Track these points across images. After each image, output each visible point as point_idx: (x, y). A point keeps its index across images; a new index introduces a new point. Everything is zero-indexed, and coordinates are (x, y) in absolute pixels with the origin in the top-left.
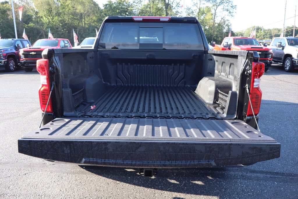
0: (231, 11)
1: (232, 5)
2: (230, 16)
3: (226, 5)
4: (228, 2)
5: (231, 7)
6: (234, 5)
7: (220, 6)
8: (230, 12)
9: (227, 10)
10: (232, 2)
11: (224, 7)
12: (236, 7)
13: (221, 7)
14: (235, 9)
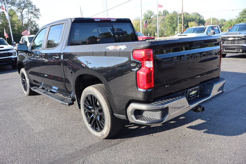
0: (36, 13)
1: (36, 9)
2: (35, 18)
3: (30, 8)
4: (31, 6)
5: (35, 10)
6: (37, 8)
7: (24, 9)
8: (35, 15)
9: (32, 13)
10: (35, 6)
11: (28, 10)
12: (39, 10)
13: (26, 10)
14: (38, 12)
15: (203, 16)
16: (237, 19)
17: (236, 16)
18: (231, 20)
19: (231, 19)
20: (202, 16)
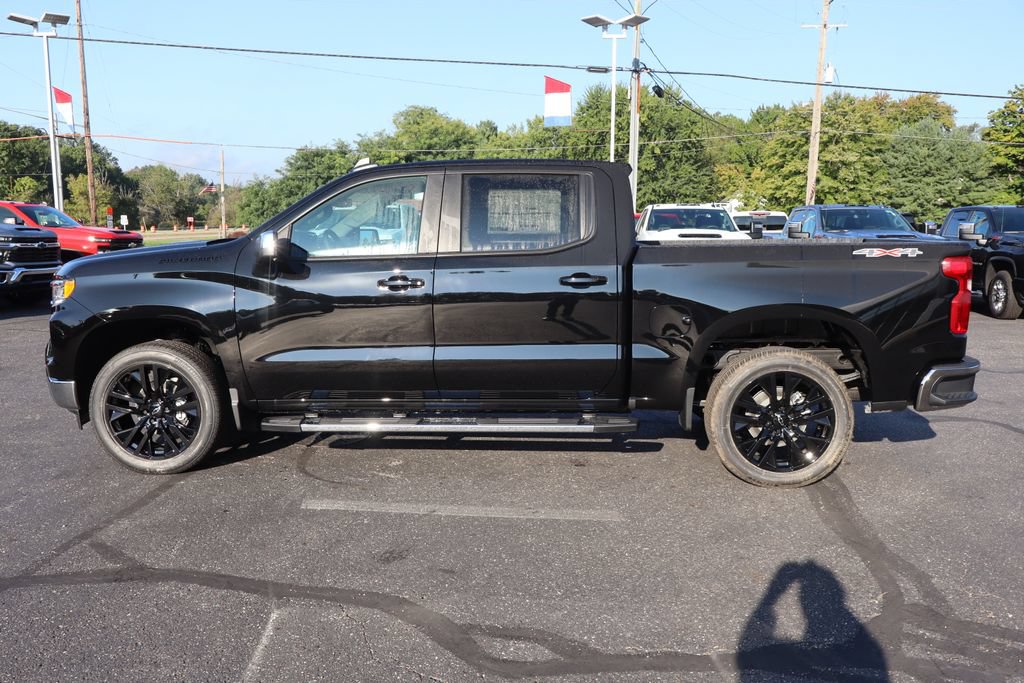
15: (113, 155)
16: (282, 182)
17: (277, 171)
18: (261, 184)
19: (261, 178)
20: (109, 155)
